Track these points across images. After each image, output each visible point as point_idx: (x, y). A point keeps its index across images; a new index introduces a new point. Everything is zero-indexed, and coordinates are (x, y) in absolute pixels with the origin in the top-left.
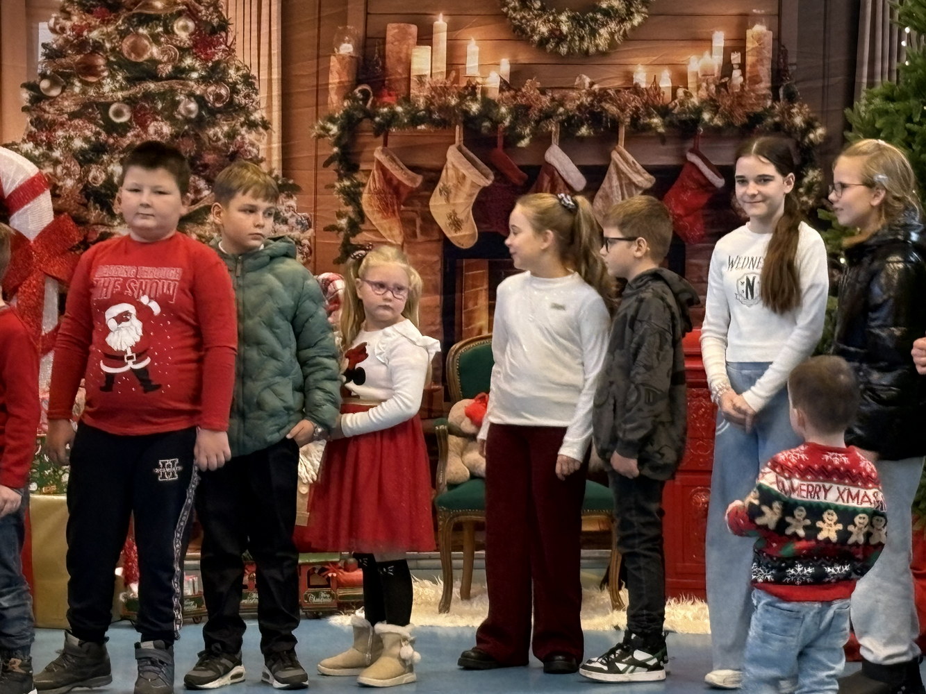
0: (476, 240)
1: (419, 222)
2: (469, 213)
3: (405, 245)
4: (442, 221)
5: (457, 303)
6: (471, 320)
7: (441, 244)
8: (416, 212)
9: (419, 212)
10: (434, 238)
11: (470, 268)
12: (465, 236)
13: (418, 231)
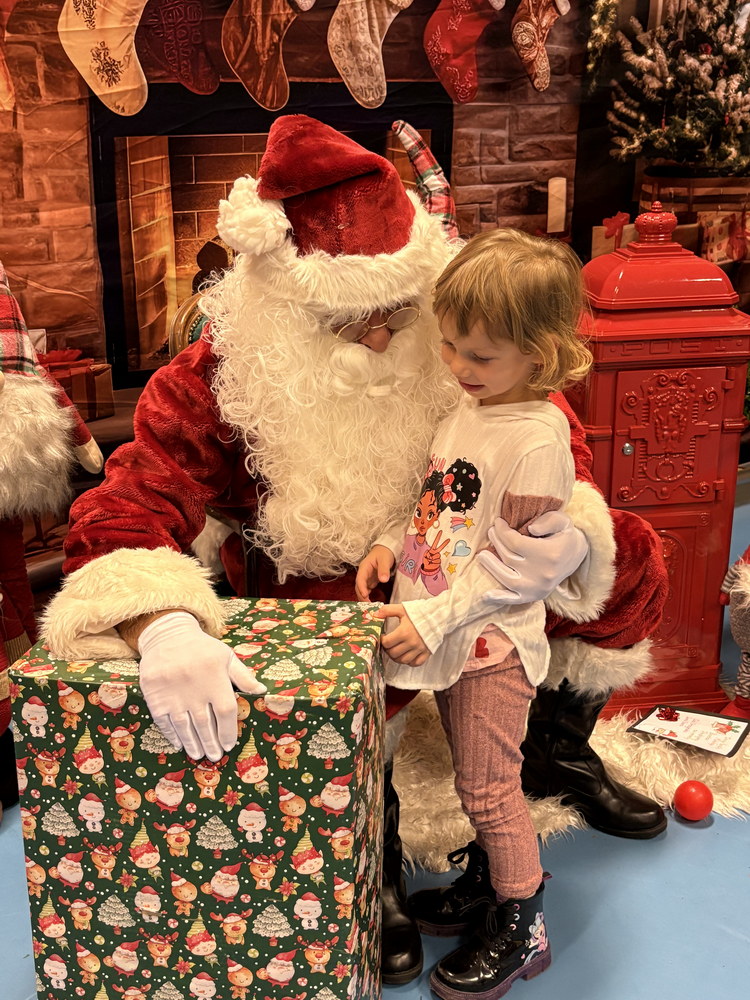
0: (145, 101)
1: (41, 66)
2: (130, 47)
3: (20, 112)
4: (84, 64)
5: (120, 216)
6: (145, 244)
7: (85, 106)
8: (33, 44)
9: (39, 44)
10: (74, 99)
11: (137, 152)
12: (126, 92)
13: (41, 84)
